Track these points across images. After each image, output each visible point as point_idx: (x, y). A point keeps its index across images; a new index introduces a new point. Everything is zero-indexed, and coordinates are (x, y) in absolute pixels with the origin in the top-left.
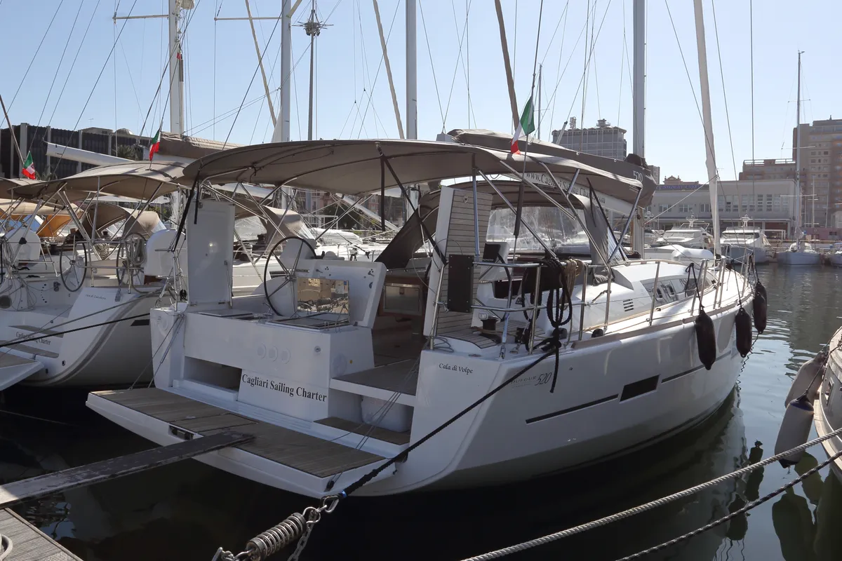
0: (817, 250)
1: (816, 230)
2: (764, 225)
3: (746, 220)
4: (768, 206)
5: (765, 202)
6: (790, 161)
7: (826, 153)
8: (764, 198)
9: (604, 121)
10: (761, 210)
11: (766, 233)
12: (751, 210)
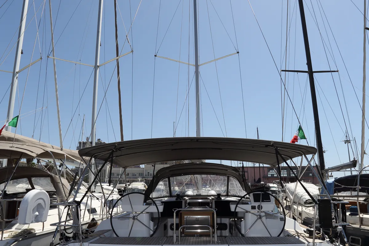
9: (100, 139)
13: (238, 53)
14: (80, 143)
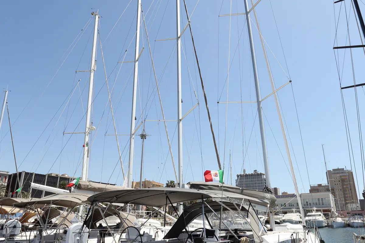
0: (344, 220)
1: (342, 212)
2: (322, 211)
3: (315, 209)
4: (322, 203)
5: (321, 201)
6: (327, 184)
7: (339, 181)
8: (320, 200)
9: (256, 170)
10: (320, 205)
11: (323, 214)
12: (316, 205)
13: (290, 81)
14: (238, 176)
